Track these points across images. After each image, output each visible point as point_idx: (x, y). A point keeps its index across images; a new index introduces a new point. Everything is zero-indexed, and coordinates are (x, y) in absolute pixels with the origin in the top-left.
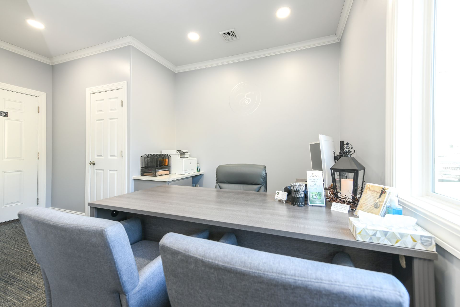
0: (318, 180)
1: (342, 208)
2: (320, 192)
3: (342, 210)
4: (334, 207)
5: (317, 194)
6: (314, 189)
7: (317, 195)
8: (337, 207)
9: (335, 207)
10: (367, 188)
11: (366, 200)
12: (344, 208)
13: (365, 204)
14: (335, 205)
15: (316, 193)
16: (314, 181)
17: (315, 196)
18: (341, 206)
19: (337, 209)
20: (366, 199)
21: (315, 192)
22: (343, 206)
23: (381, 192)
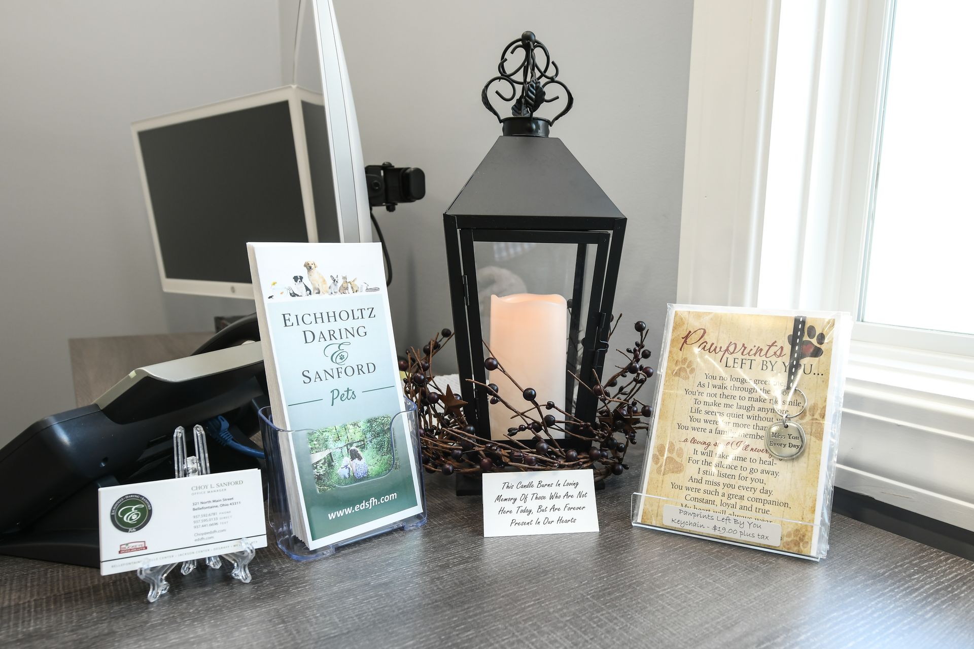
0: (357, 314)
1: (555, 501)
2: (377, 412)
3: (560, 520)
4: (502, 511)
5: (358, 437)
6: (337, 396)
7: (363, 447)
8: (518, 503)
9: (508, 505)
10: (686, 337)
11: (696, 416)
12: (567, 495)
13: (694, 441)
14: (507, 494)
15: (351, 429)
16: (325, 327)
17: (347, 459)
18: (545, 492)
19: (523, 517)
20: (698, 411)
21: (345, 428)
22: (554, 490)
23: (788, 348)
